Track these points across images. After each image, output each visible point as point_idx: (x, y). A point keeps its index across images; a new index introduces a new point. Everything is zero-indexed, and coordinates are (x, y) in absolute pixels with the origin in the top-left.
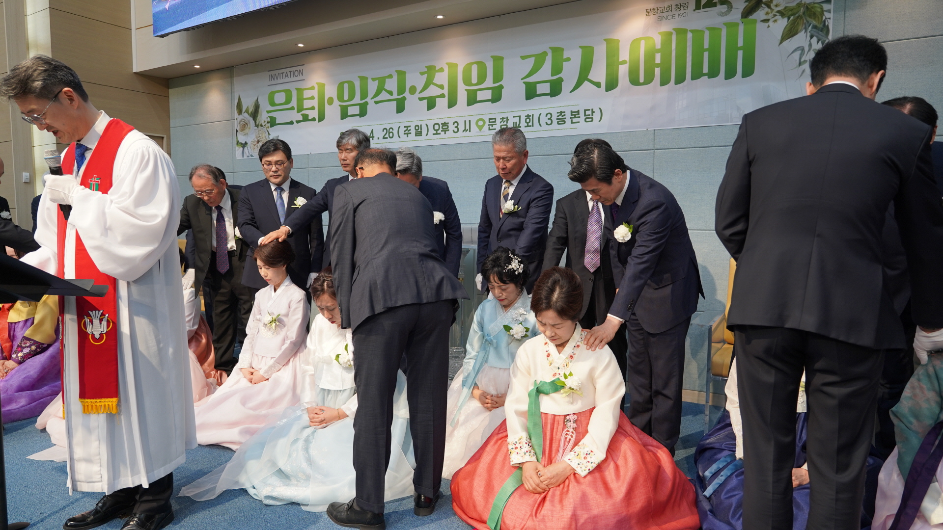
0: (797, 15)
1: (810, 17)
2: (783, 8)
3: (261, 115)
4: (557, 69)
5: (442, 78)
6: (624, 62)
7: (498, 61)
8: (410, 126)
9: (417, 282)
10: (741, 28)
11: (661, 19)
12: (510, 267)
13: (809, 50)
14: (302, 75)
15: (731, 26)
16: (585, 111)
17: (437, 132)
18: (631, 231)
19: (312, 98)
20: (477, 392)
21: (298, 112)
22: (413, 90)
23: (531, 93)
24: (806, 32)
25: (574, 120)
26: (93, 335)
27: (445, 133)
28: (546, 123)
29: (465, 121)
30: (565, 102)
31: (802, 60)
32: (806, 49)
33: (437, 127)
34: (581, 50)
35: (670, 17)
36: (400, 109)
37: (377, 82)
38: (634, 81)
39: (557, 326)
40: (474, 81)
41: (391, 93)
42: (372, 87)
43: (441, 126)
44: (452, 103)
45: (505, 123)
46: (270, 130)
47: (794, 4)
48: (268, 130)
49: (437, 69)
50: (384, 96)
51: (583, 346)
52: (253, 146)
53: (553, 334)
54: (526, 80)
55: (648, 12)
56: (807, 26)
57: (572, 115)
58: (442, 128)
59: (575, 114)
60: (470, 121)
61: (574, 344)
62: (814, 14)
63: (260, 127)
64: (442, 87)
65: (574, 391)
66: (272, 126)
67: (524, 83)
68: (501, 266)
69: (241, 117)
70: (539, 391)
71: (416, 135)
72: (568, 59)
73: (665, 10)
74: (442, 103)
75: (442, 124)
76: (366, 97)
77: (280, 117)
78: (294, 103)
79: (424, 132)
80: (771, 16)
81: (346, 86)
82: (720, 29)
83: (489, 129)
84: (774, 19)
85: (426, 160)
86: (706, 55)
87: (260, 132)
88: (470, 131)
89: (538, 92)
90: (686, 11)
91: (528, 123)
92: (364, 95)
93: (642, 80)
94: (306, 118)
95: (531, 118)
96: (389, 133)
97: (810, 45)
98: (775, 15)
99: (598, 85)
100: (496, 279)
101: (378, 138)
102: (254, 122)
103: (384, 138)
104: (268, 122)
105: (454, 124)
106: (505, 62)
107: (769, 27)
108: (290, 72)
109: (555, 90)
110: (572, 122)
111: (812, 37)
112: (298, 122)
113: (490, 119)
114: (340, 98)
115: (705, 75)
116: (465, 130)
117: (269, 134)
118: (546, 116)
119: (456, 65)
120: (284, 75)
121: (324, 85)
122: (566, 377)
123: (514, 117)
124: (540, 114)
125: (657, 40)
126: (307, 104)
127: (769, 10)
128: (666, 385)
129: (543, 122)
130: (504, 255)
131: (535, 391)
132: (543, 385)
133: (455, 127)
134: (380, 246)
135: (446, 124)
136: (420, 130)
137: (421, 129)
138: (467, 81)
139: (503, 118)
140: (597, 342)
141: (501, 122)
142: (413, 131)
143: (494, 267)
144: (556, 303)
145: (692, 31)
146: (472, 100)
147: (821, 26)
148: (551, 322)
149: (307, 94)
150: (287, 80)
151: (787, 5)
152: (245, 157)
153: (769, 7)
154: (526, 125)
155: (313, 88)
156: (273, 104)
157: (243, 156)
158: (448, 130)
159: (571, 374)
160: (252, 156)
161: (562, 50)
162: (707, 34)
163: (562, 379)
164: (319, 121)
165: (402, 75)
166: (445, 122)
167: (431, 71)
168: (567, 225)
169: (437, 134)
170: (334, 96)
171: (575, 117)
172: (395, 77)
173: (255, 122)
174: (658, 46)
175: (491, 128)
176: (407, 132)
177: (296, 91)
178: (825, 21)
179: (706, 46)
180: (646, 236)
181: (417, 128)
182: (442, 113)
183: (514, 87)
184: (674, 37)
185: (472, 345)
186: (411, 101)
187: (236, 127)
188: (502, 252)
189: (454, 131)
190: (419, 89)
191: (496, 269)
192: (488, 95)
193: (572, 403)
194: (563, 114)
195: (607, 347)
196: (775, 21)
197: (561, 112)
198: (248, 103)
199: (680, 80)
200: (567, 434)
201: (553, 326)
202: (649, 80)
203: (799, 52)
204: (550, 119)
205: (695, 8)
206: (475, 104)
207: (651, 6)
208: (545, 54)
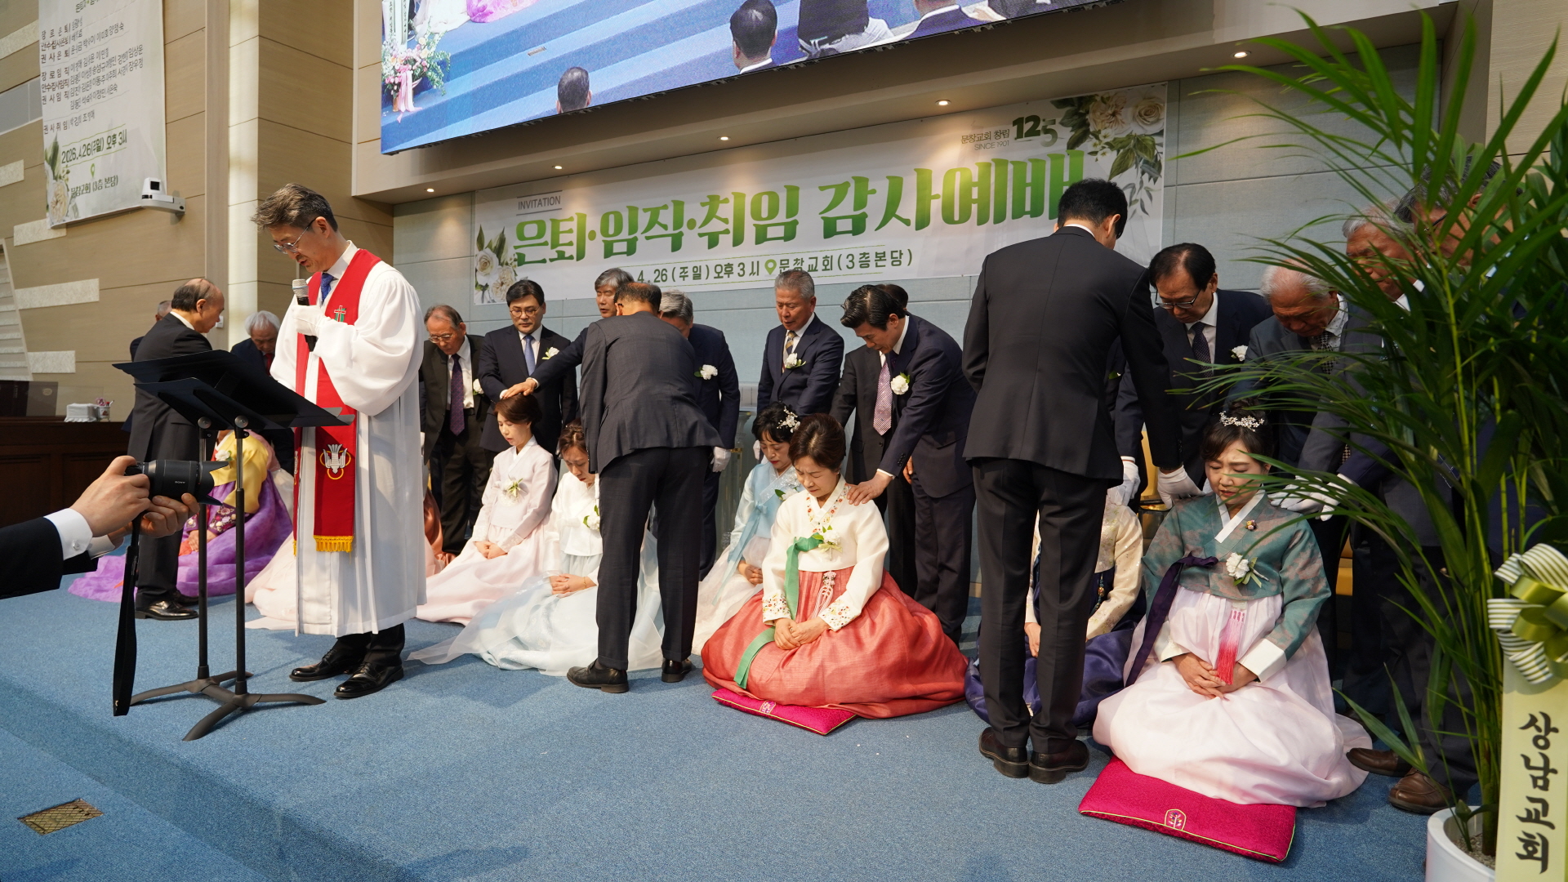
0: (1127, 148)
1: (1141, 150)
2: (1112, 139)
3: (507, 251)
4: (860, 203)
5: (726, 210)
6: (937, 197)
7: (793, 191)
8: (687, 268)
9: (668, 426)
10: (1067, 161)
11: (979, 147)
12: (784, 423)
13: (1140, 188)
14: (559, 203)
15: (1055, 158)
16: (892, 252)
17: (719, 275)
18: (908, 381)
19: (570, 231)
20: (743, 567)
21: (553, 247)
22: (692, 224)
23: (830, 231)
24: (1137, 167)
25: (880, 263)
26: (331, 469)
27: (729, 277)
28: (847, 266)
29: (753, 263)
30: (869, 242)
31: (1133, 199)
32: (1138, 187)
34: (888, 181)
35: (988, 146)
36: (676, 246)
37: (649, 213)
38: (948, 219)
39: (815, 475)
40: (764, 214)
41: (665, 227)
42: (643, 219)
43: (724, 267)
44: (737, 241)
45: (799, 266)
46: (518, 269)
47: (1124, 136)
48: (515, 270)
49: (721, 199)
50: (657, 230)
51: (846, 501)
52: (497, 289)
53: (811, 484)
54: (825, 215)
55: (964, 139)
56: (1138, 160)
57: (876, 257)
58: (725, 270)
59: (880, 257)
60: (758, 262)
61: (836, 498)
62: (1146, 147)
63: (504, 266)
64: (726, 221)
65: (833, 546)
66: (519, 265)
67: (822, 218)
68: (774, 422)
69: (482, 253)
70: (798, 549)
71: (694, 279)
72: (874, 192)
73: (984, 138)
74: (726, 240)
75: (725, 265)
76: (636, 231)
77: (530, 254)
78: (548, 237)
79: (704, 275)
80: (1098, 148)
81: (612, 217)
82: (1044, 161)
84: (1102, 152)
86: (1028, 190)
87: (505, 272)
88: (758, 275)
89: (838, 230)
90: (1006, 139)
91: (826, 266)
92: (633, 229)
93: (957, 218)
94: (561, 256)
95: (830, 259)
96: (662, 275)
97: (1142, 182)
98: (1104, 148)
99: (907, 222)
100: (768, 436)
102: (497, 260)
104: (515, 260)
105: (739, 266)
106: (801, 192)
107: (1097, 160)
108: (545, 199)
109: (858, 227)
110: (877, 266)
111: (1143, 173)
112: (552, 260)
113: (781, 261)
114: (604, 232)
115: (1027, 213)
116: (752, 273)
117: (516, 275)
118: (847, 257)
119: (743, 196)
120: (537, 202)
121: (585, 216)
122: (824, 531)
123: (810, 258)
124: (841, 255)
125: (975, 173)
126: (563, 238)
127: (1097, 142)
128: (950, 557)
129: (843, 266)
130: (778, 410)
131: (793, 548)
132: (802, 541)
133: (741, 269)
134: (631, 387)
135: (729, 265)
136: (698, 272)
137: (700, 272)
138: (756, 215)
139: (797, 260)
140: (861, 496)
142: (690, 274)
143: (766, 422)
144: (813, 449)
145: (1012, 162)
146: (761, 238)
147: (1153, 161)
148: (807, 469)
149: (563, 226)
150: (540, 208)
151: (1117, 136)
152: (485, 303)
153: (1097, 138)
154: (824, 268)
155: (571, 219)
156: (521, 237)
157: (483, 302)
158: (733, 273)
159: (830, 528)
160: (493, 301)
161: (867, 180)
162: (1029, 166)
163: (821, 534)
164: (578, 260)
165: (679, 205)
166: (729, 263)
167: (713, 201)
168: (856, 382)
169: (719, 277)
170: (597, 229)
171: (881, 260)
172: (671, 208)
173: (500, 260)
174: (976, 179)
176: (683, 274)
177: (551, 223)
178: (1157, 156)
179: (1029, 180)
180: (921, 387)
181: (695, 270)
182: (725, 252)
183: (810, 222)
184: (993, 169)
185: (741, 516)
186: (689, 237)
187: (475, 265)
188: (777, 407)
189: (739, 274)
190: (699, 223)
191: (768, 425)
192: (780, 231)
193: (831, 560)
194: (867, 256)
195: (872, 502)
196: (1104, 154)
197: (864, 254)
198: (491, 237)
199: (1000, 218)
200: (824, 592)
201: (811, 474)
202: (965, 217)
204: (851, 261)
205: (1015, 136)
206: (765, 243)
207: (968, 132)
208: (847, 184)
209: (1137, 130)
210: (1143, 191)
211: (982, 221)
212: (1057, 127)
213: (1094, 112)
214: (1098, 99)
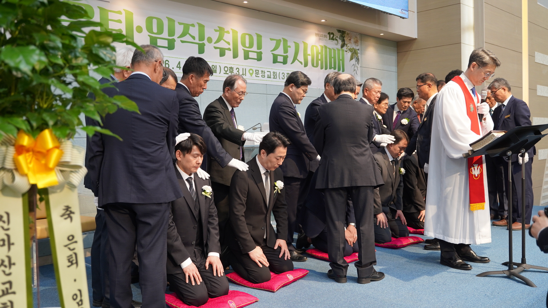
0: (353, 52)
2: (350, 48)
4: (286, 51)
5: (228, 37)
6: (309, 55)
7: (259, 36)
10: (341, 52)
11: (320, 39)
15: (338, 50)
17: (226, 72)
19: (119, 21)
22: (210, 40)
23: (275, 61)
24: (355, 59)
28: (282, 78)
29: (243, 69)
30: (289, 68)
31: (354, 69)
33: (226, 69)
34: (294, 44)
35: (322, 40)
36: (201, 51)
37: (183, 26)
38: (313, 65)
40: (247, 45)
41: (194, 38)
42: (179, 29)
43: (229, 69)
44: (235, 56)
45: (263, 74)
47: (352, 48)
49: (225, 30)
50: (187, 38)
55: (316, 35)
56: (355, 57)
60: (245, 69)
62: (356, 53)
64: (229, 43)
67: (272, 53)
72: (290, 47)
73: (321, 36)
74: (229, 54)
75: (229, 68)
76: (174, 35)
78: (96, 19)
79: (218, 71)
80: (347, 50)
81: (155, 21)
82: (336, 50)
83: (256, 76)
85: (219, 90)
86: (333, 60)
88: (246, 75)
89: (278, 61)
90: (326, 39)
91: (274, 76)
92: (171, 32)
93: (315, 65)
95: (275, 73)
97: (356, 64)
99: (301, 63)
105: (236, 69)
106: (263, 39)
107: (347, 54)
109: (285, 61)
111: (356, 61)
113: (256, 70)
114: (150, 29)
115: (333, 68)
118: (282, 74)
119: (237, 32)
121: (132, 14)
123: (267, 71)
124: (280, 72)
125: (320, 49)
126: (112, 25)
127: (347, 48)
129: (280, 77)
133: (238, 71)
136: (215, 69)
137: (216, 69)
138: (244, 44)
139: (262, 71)
141: (261, 73)
145: (328, 48)
146: (246, 57)
149: (111, 16)
153: (347, 46)
154: (273, 77)
155: (119, 13)
161: (287, 41)
162: (332, 51)
165: (201, 27)
166: (231, 67)
167: (221, 31)
169: (226, 73)
170: (144, 26)
172: (197, 27)
174: (320, 52)
175: (257, 76)
177: (99, 10)
178: (358, 57)
179: (333, 56)
182: (228, 60)
183: (267, 54)
184: (324, 49)
186: (209, 47)
190: (214, 41)
192: (255, 55)
196: (348, 52)
199: (326, 69)
202: (317, 66)
203: (353, 66)
205: (329, 39)
206: (248, 60)
207: (317, 32)
208: (280, 40)
209: (355, 48)
210: (356, 67)
211: (322, 68)
212: (338, 39)
213: (346, 37)
214: (346, 33)
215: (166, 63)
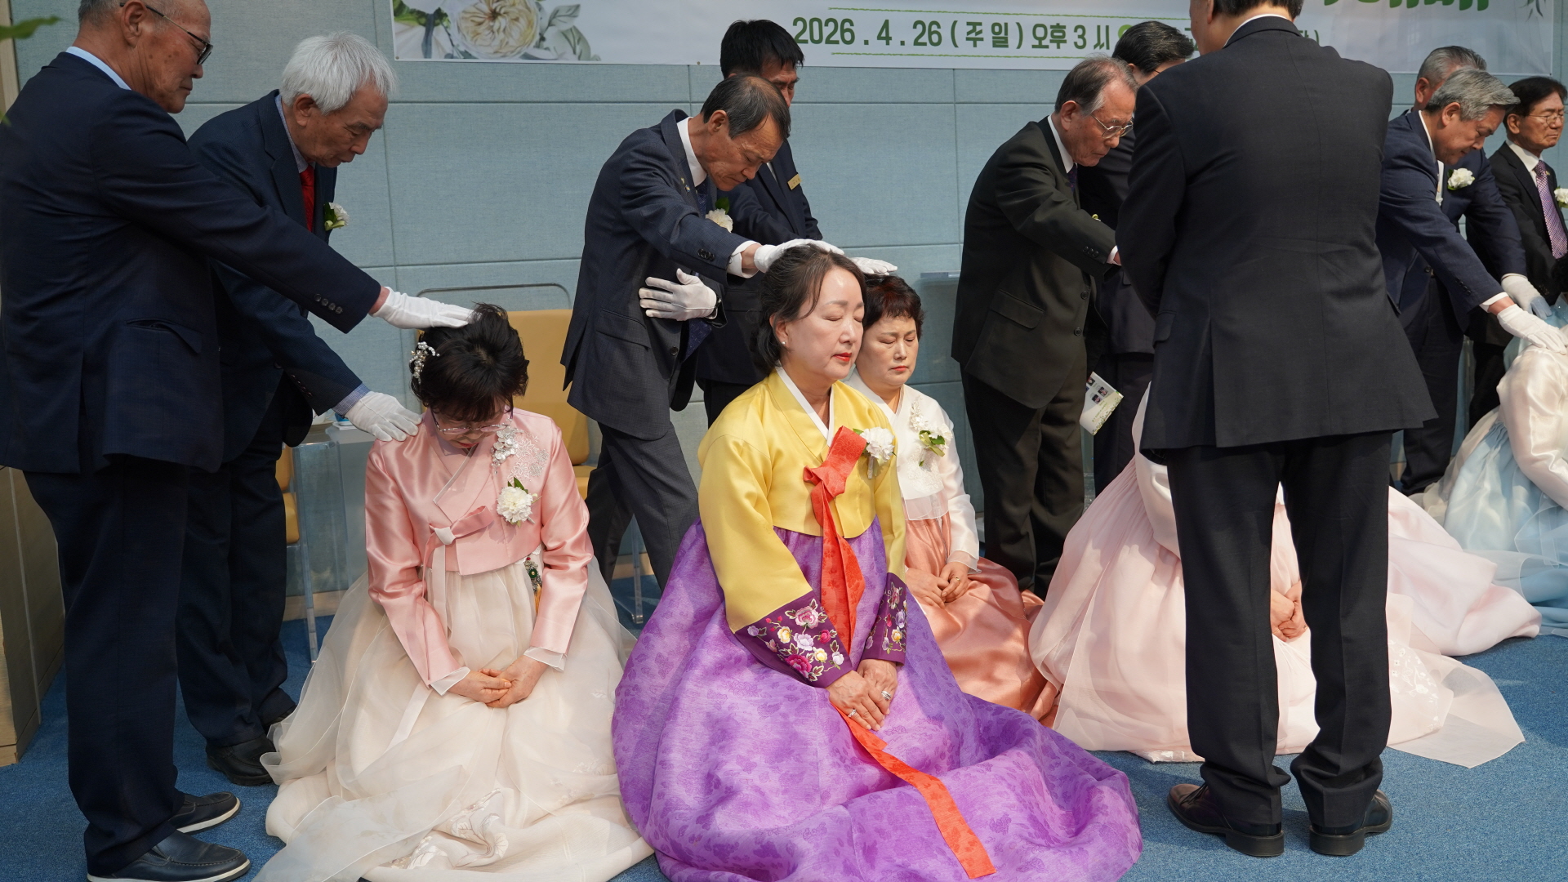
8: (980, 24)
17: (1040, 43)
27: (1058, 47)
29: (1099, 27)
33: (1040, 32)
43: (1049, 31)
52: (470, 24)
58: (1052, 35)
60: (1107, 27)
71: (994, 46)
75: (1052, 27)
79: (1013, 40)
85: (1018, 100)
96: (931, 33)
101: (903, 43)
103: (916, 43)
105: (1076, 30)
116: (1099, 45)
133: (1079, 37)
135: (1059, 28)
136: (1003, 35)
137: (1006, 33)
142: (988, 36)
152: (436, 56)
157: (427, 52)
158: (1065, 42)
160: (466, 55)
166: (1058, 24)
169: (1040, 46)
176: (973, 35)
181: (997, 29)
189: (1076, 44)
215: (845, 28)
